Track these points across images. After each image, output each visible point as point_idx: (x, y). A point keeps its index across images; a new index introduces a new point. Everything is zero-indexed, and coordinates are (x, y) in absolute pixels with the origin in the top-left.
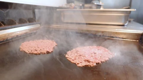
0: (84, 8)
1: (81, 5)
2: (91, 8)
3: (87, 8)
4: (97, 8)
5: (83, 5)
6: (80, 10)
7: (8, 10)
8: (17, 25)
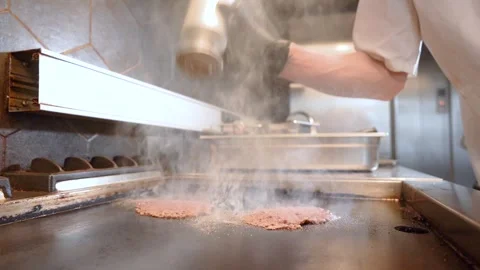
0: (267, 133)
1: (260, 126)
2: (285, 132)
3: (274, 132)
4: (300, 132)
5: (264, 127)
6: (259, 136)
7: (95, 136)
8: (116, 168)
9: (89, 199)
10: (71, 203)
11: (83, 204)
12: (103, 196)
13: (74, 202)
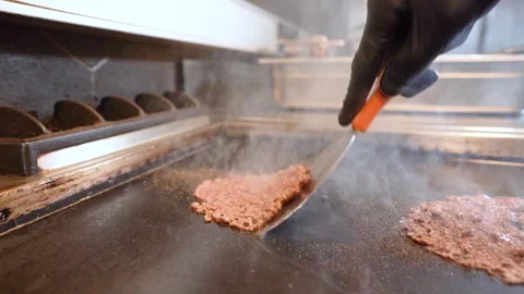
7: (103, 62)
8: (143, 117)
9: (104, 179)
10: (70, 192)
11: (95, 188)
12: (128, 170)
13: (78, 190)
